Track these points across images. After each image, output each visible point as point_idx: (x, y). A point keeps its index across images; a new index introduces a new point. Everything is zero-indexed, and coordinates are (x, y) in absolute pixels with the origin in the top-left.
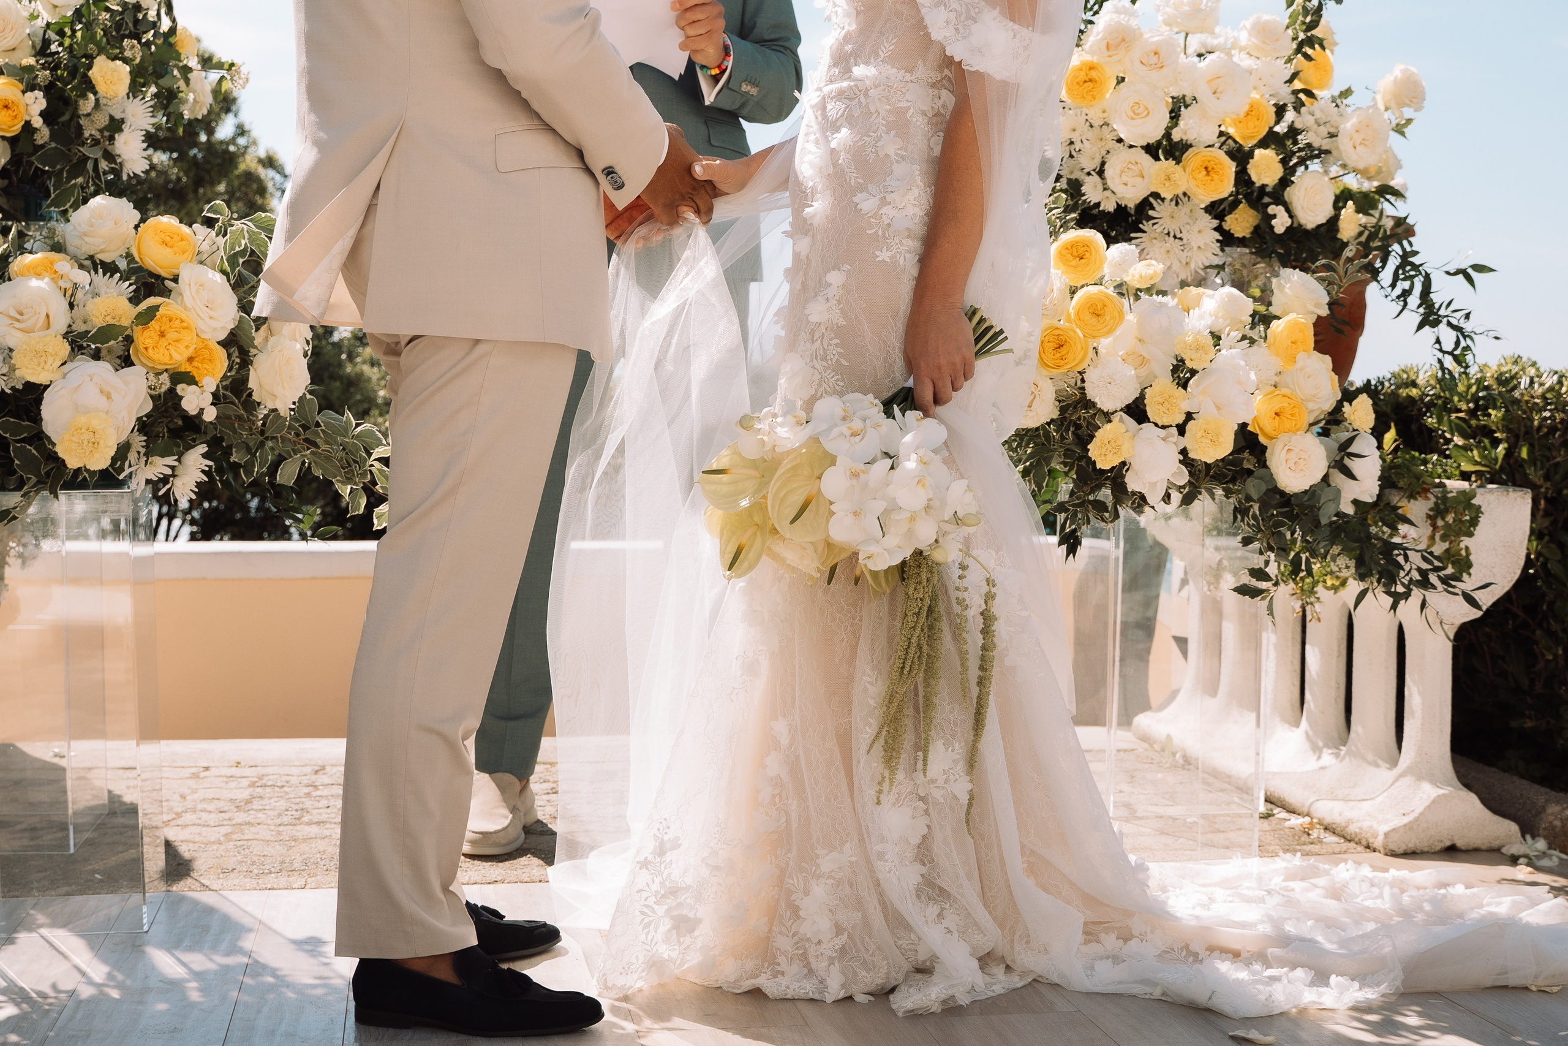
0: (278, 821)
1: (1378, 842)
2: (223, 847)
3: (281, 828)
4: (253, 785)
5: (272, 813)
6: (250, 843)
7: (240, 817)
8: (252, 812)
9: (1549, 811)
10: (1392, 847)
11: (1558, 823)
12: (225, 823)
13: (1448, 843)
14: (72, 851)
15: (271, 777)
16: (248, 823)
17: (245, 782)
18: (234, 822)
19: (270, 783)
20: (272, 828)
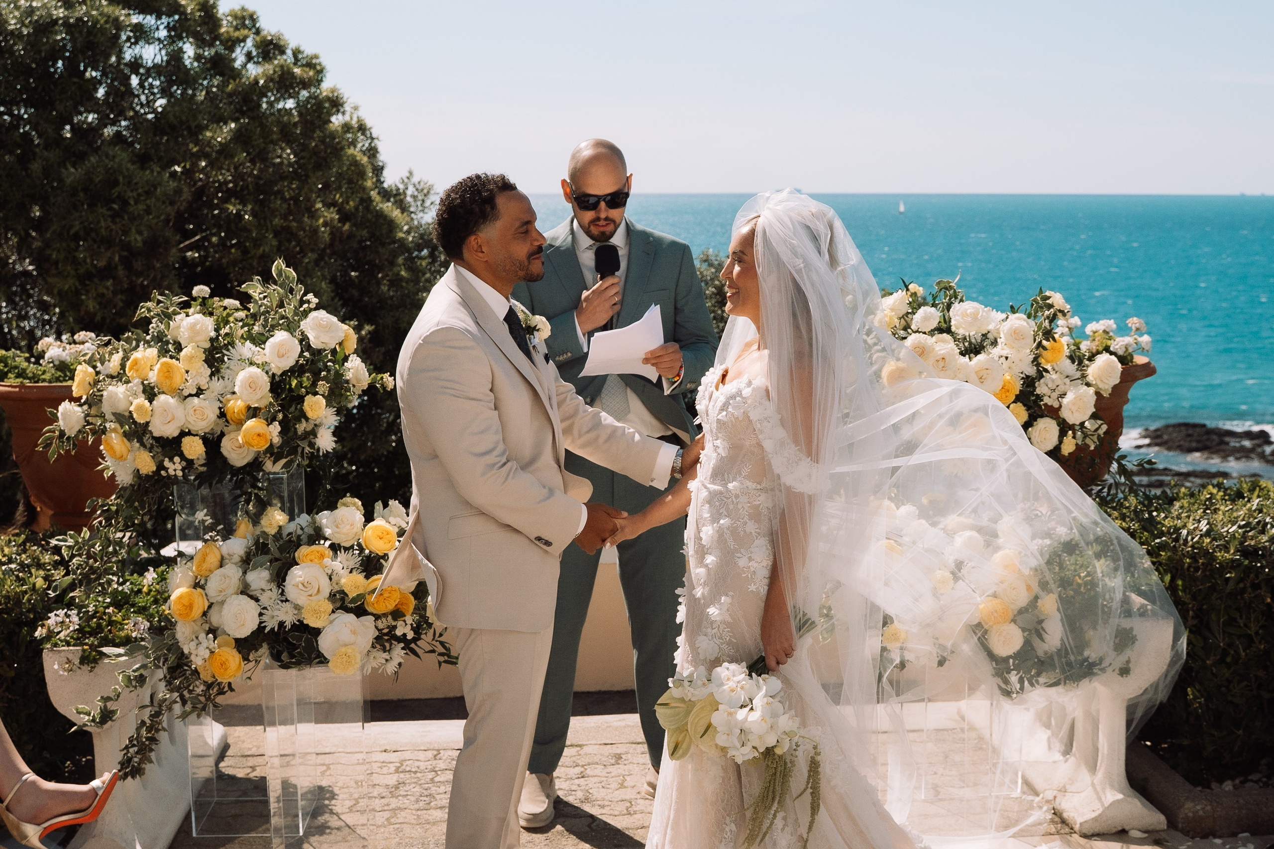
0: (417, 806)
1: (1077, 827)
2: (387, 830)
3: (419, 813)
4: (397, 771)
5: (413, 799)
6: (403, 826)
7: (394, 803)
8: (400, 798)
9: (1186, 806)
10: (1084, 831)
11: (1191, 815)
12: (386, 808)
13: (1120, 828)
14: (301, 833)
15: (408, 763)
16: (399, 808)
17: (392, 768)
18: (391, 807)
19: (408, 769)
20: (414, 812)
